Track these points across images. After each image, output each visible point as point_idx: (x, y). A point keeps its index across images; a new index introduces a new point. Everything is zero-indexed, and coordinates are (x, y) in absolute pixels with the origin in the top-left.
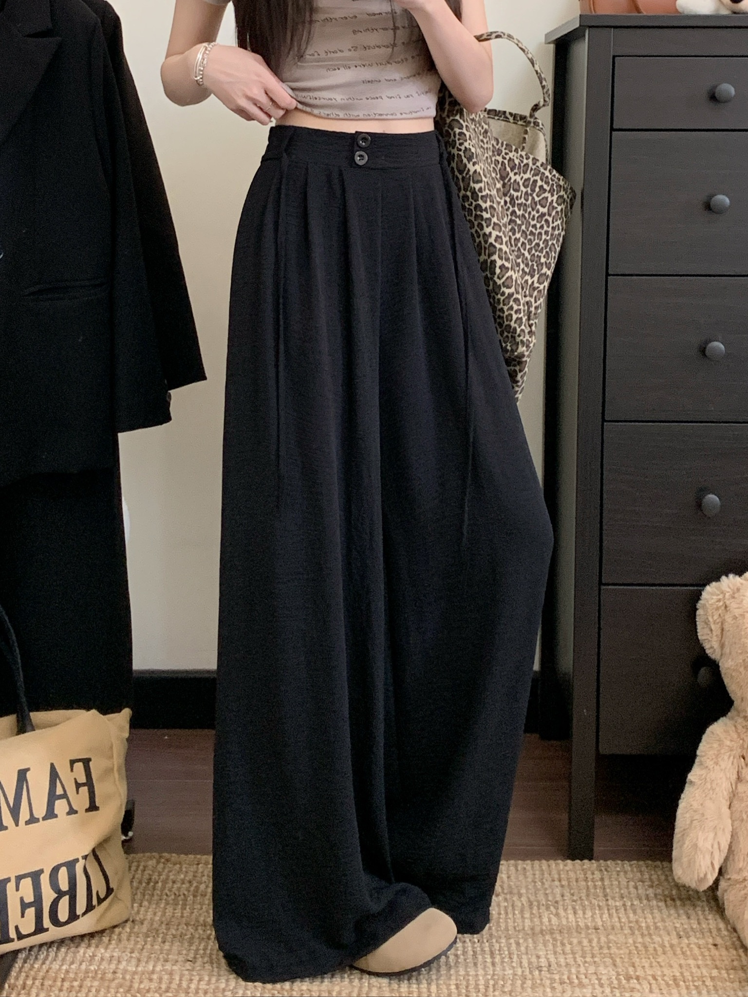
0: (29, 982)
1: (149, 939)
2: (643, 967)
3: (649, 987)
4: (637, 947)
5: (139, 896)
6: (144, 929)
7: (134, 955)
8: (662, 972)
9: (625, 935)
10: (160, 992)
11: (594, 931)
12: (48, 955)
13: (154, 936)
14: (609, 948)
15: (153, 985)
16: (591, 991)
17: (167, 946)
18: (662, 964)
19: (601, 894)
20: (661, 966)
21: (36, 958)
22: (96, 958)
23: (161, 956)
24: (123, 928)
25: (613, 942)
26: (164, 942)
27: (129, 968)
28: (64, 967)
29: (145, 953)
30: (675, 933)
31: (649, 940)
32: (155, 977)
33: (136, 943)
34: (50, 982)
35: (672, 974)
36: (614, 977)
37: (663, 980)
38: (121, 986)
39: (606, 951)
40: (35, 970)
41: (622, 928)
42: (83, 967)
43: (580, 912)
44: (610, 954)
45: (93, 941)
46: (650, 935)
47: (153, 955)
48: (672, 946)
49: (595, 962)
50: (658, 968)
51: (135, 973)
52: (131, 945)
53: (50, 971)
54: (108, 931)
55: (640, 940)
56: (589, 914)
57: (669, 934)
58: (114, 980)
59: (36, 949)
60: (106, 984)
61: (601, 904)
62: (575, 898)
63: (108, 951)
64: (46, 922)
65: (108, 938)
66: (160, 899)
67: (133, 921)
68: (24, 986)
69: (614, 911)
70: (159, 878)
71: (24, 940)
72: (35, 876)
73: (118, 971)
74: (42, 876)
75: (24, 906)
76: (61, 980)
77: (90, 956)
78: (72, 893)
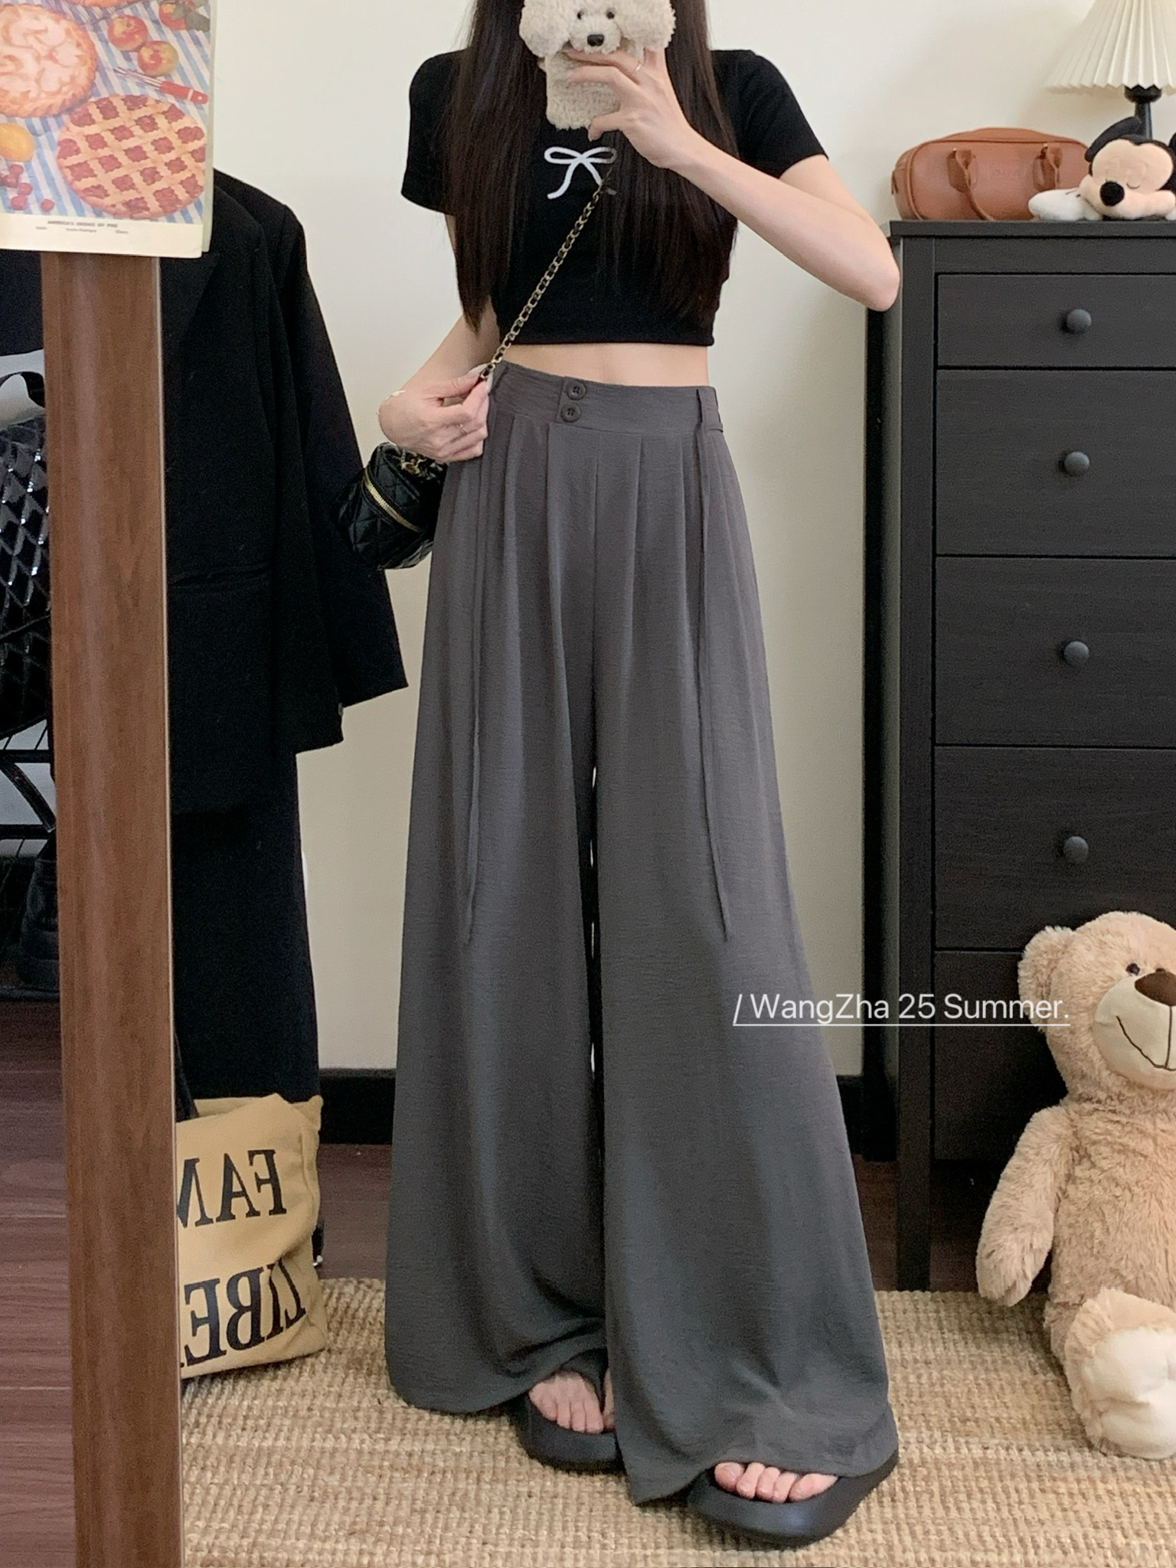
0: (203, 1420)
1: (351, 1371)
2: (985, 1408)
3: (990, 1430)
4: (978, 1385)
5: (334, 1325)
6: (344, 1359)
7: (332, 1389)
8: (1009, 1414)
9: (965, 1370)
10: (370, 1431)
11: (924, 1365)
12: (223, 1389)
13: (357, 1369)
14: (942, 1385)
15: (360, 1425)
16: (916, 1435)
17: (374, 1379)
18: (1009, 1404)
19: (934, 1325)
20: (1007, 1407)
21: (209, 1393)
22: (285, 1393)
23: (368, 1391)
24: (317, 1357)
25: (948, 1378)
26: (369, 1374)
27: (328, 1405)
28: (245, 1403)
29: (347, 1387)
30: (1028, 1368)
31: (995, 1376)
32: (360, 1414)
33: (336, 1375)
34: (230, 1420)
35: (1021, 1417)
36: (946, 1420)
37: (1008, 1423)
38: (320, 1425)
39: (938, 1389)
40: (208, 1406)
41: (960, 1361)
42: (270, 1403)
43: (907, 1347)
44: (944, 1392)
45: (280, 1373)
46: (996, 1370)
47: (357, 1390)
48: (1024, 1384)
49: (923, 1403)
50: (1005, 1410)
51: (335, 1410)
52: (327, 1379)
53: (228, 1407)
54: (297, 1362)
55: (984, 1376)
56: (918, 1347)
57: (1021, 1371)
58: (309, 1417)
59: (207, 1382)
60: (301, 1422)
61: (934, 1337)
62: (900, 1331)
63: (300, 1384)
64: (224, 1344)
65: (298, 1370)
66: (362, 1329)
67: (329, 1351)
68: (197, 1424)
69: (952, 1344)
70: (360, 1307)
71: (196, 1366)
72: (209, 1287)
73: (314, 1407)
74: (217, 1287)
75: (196, 1322)
76: (242, 1418)
77: (277, 1390)
78: (255, 1308)
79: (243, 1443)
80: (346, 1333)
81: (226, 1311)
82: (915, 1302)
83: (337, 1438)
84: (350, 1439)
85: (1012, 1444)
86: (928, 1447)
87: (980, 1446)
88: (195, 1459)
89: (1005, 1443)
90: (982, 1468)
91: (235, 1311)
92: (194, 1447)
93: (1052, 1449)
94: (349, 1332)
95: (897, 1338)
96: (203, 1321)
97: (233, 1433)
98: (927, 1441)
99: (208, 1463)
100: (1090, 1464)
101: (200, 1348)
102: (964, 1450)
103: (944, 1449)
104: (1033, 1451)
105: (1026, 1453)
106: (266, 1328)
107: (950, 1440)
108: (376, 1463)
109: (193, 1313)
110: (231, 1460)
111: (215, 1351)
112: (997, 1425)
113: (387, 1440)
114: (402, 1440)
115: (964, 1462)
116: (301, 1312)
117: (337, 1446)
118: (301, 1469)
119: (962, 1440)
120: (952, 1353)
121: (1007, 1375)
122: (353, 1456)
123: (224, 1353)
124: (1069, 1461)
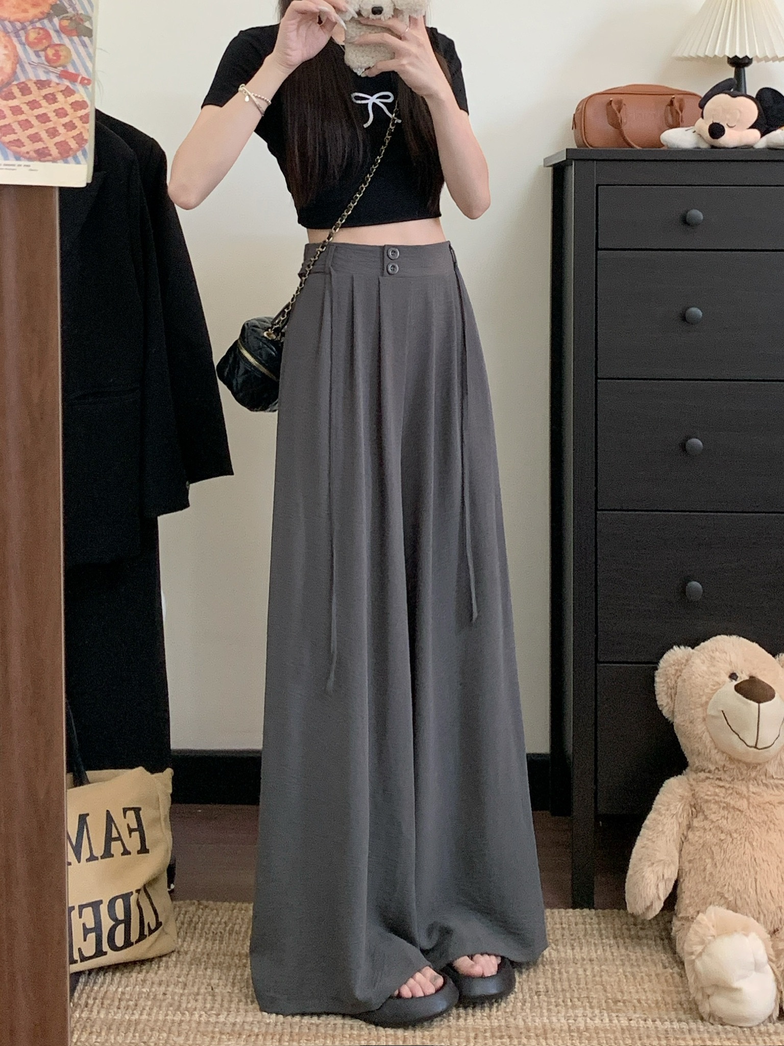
0: (91, 1002)
1: (193, 966)
2: (630, 992)
3: (633, 1009)
4: (626, 976)
5: (182, 933)
6: (188, 958)
7: (180, 980)
8: (647, 997)
9: (616, 965)
10: (205, 1010)
11: (589, 962)
12: (105, 979)
13: (197, 965)
14: (601, 976)
15: (199, 1005)
16: (582, 1012)
17: (209, 972)
18: (647, 989)
19: (597, 934)
20: (646, 992)
21: (95, 983)
22: (148, 982)
23: (204, 981)
24: (169, 957)
25: (605, 971)
26: (206, 969)
27: (177, 990)
28: (120, 990)
29: (190, 978)
30: (661, 965)
31: (638, 970)
32: (200, 997)
33: (183, 969)
34: (109, 1002)
35: (655, 999)
36: (604, 1001)
37: (646, 1003)
38: (171, 1006)
39: (598, 979)
40: (94, 991)
41: (614, 960)
42: (137, 989)
43: (577, 949)
44: (602, 982)
45: (144, 967)
46: (639, 966)
47: (197, 980)
48: (657, 975)
49: (587, 988)
50: (644, 993)
51: (182, 995)
52: (177, 971)
53: (108, 992)
54: (156, 960)
55: (629, 970)
56: (585, 949)
57: (656, 965)
58: (164, 1000)
59: (93, 974)
60: (158, 1004)
61: (596, 942)
62: (573, 937)
63: (158, 975)
64: (105, 947)
65: (157, 966)
66: (201, 936)
67: (178, 952)
68: (86, 1005)
69: (608, 947)
70: (199, 921)
71: (86, 962)
72: (96, 905)
73: (168, 992)
74: (101, 906)
75: (86, 931)
76: (118, 1000)
77: (142, 980)
78: (127, 922)
79: (118, 1017)
80: (190, 939)
81: (107, 923)
82: (584, 917)
83: (183, 1014)
84: (192, 1014)
85: (648, 1017)
86: (591, 1019)
87: (626, 1019)
88: (85, 1027)
89: (644, 1017)
90: (627, 1032)
91: (113, 923)
92: (85, 1019)
93: (676, 1021)
94: (192, 938)
95: (571, 943)
96: (91, 930)
97: (110, 1011)
98: (590, 1015)
99: (94, 1030)
100: (701, 1030)
101: (89, 950)
102: (615, 1021)
103: (602, 1020)
104: (663, 1021)
105: (658, 1023)
106: (134, 935)
107: (606, 1015)
108: (210, 1029)
109: (84, 925)
110: (110, 1029)
111: (99, 953)
112: (638, 1005)
113: (218, 1015)
114: (228, 1015)
115: (615, 1029)
116: (159, 924)
117: (183, 1019)
118: (157, 1034)
119: (614, 1015)
120: (608, 954)
121: (646, 969)
122: (194, 1025)
123: (105, 953)
124: (688, 1028)
